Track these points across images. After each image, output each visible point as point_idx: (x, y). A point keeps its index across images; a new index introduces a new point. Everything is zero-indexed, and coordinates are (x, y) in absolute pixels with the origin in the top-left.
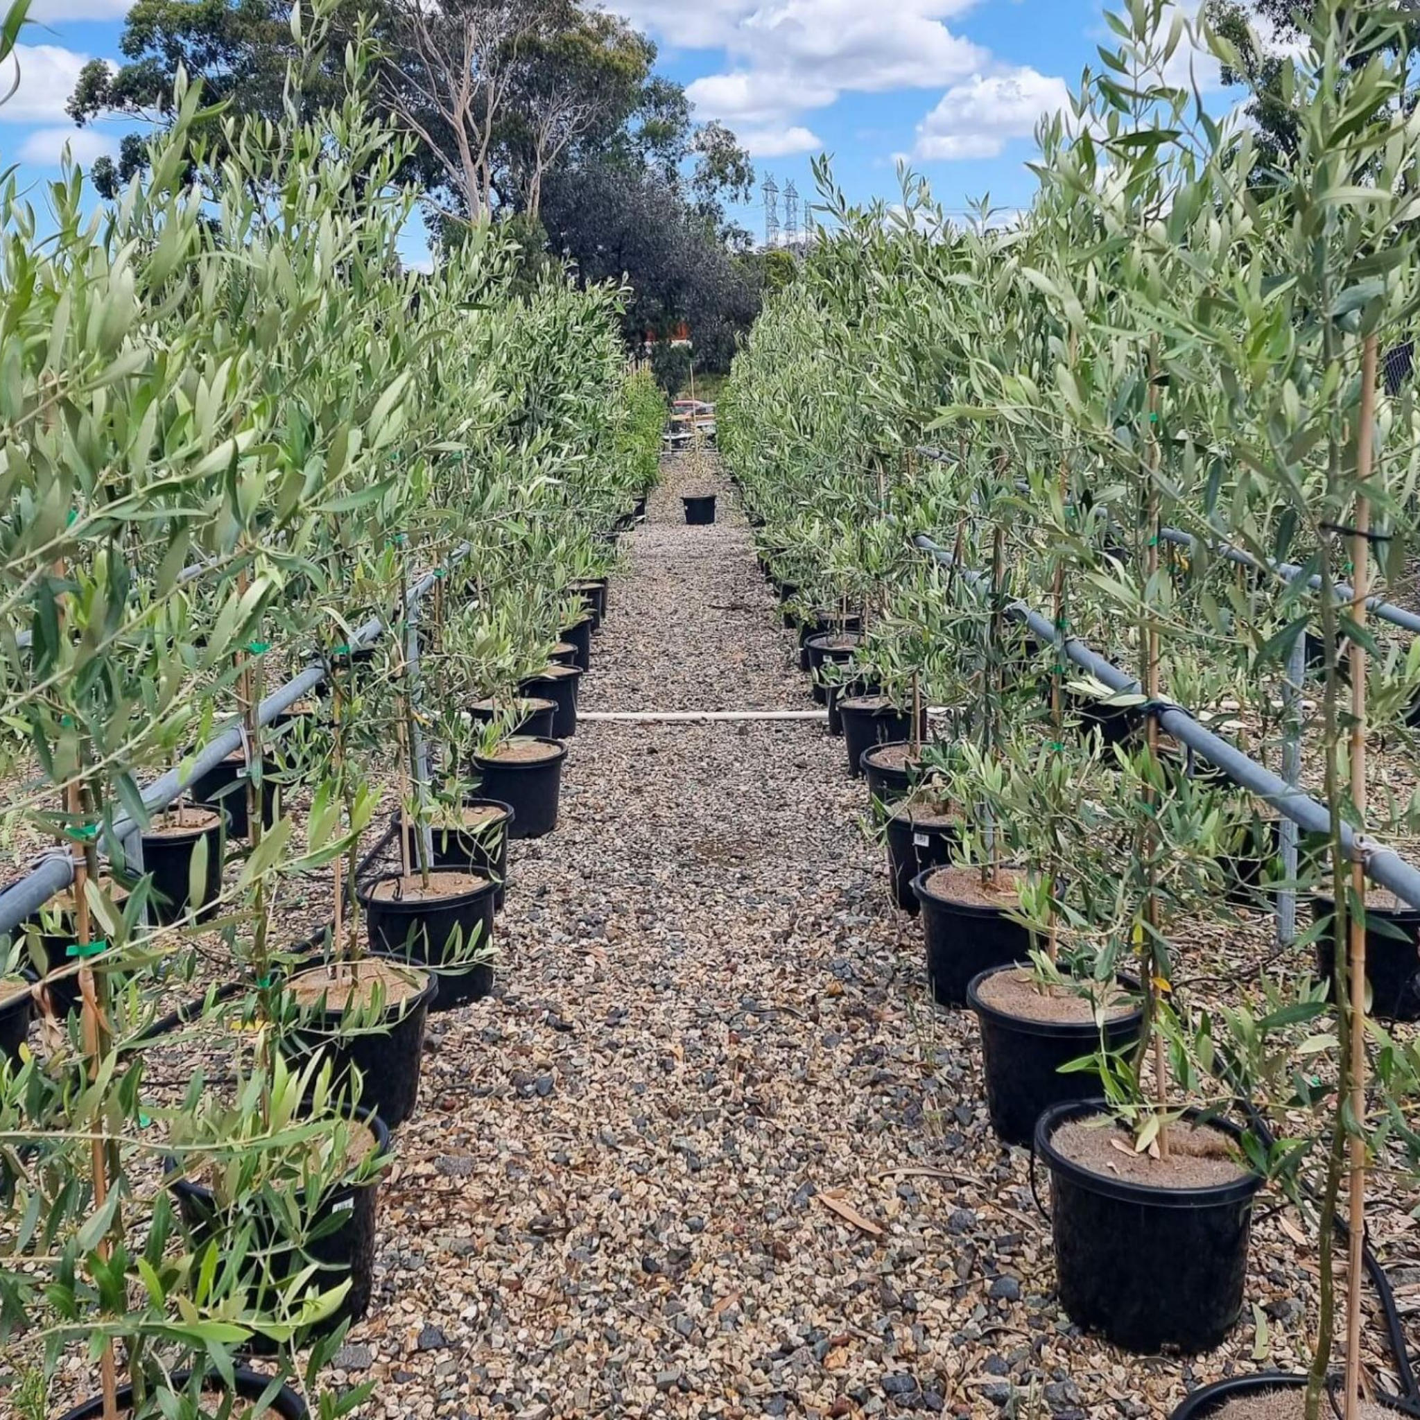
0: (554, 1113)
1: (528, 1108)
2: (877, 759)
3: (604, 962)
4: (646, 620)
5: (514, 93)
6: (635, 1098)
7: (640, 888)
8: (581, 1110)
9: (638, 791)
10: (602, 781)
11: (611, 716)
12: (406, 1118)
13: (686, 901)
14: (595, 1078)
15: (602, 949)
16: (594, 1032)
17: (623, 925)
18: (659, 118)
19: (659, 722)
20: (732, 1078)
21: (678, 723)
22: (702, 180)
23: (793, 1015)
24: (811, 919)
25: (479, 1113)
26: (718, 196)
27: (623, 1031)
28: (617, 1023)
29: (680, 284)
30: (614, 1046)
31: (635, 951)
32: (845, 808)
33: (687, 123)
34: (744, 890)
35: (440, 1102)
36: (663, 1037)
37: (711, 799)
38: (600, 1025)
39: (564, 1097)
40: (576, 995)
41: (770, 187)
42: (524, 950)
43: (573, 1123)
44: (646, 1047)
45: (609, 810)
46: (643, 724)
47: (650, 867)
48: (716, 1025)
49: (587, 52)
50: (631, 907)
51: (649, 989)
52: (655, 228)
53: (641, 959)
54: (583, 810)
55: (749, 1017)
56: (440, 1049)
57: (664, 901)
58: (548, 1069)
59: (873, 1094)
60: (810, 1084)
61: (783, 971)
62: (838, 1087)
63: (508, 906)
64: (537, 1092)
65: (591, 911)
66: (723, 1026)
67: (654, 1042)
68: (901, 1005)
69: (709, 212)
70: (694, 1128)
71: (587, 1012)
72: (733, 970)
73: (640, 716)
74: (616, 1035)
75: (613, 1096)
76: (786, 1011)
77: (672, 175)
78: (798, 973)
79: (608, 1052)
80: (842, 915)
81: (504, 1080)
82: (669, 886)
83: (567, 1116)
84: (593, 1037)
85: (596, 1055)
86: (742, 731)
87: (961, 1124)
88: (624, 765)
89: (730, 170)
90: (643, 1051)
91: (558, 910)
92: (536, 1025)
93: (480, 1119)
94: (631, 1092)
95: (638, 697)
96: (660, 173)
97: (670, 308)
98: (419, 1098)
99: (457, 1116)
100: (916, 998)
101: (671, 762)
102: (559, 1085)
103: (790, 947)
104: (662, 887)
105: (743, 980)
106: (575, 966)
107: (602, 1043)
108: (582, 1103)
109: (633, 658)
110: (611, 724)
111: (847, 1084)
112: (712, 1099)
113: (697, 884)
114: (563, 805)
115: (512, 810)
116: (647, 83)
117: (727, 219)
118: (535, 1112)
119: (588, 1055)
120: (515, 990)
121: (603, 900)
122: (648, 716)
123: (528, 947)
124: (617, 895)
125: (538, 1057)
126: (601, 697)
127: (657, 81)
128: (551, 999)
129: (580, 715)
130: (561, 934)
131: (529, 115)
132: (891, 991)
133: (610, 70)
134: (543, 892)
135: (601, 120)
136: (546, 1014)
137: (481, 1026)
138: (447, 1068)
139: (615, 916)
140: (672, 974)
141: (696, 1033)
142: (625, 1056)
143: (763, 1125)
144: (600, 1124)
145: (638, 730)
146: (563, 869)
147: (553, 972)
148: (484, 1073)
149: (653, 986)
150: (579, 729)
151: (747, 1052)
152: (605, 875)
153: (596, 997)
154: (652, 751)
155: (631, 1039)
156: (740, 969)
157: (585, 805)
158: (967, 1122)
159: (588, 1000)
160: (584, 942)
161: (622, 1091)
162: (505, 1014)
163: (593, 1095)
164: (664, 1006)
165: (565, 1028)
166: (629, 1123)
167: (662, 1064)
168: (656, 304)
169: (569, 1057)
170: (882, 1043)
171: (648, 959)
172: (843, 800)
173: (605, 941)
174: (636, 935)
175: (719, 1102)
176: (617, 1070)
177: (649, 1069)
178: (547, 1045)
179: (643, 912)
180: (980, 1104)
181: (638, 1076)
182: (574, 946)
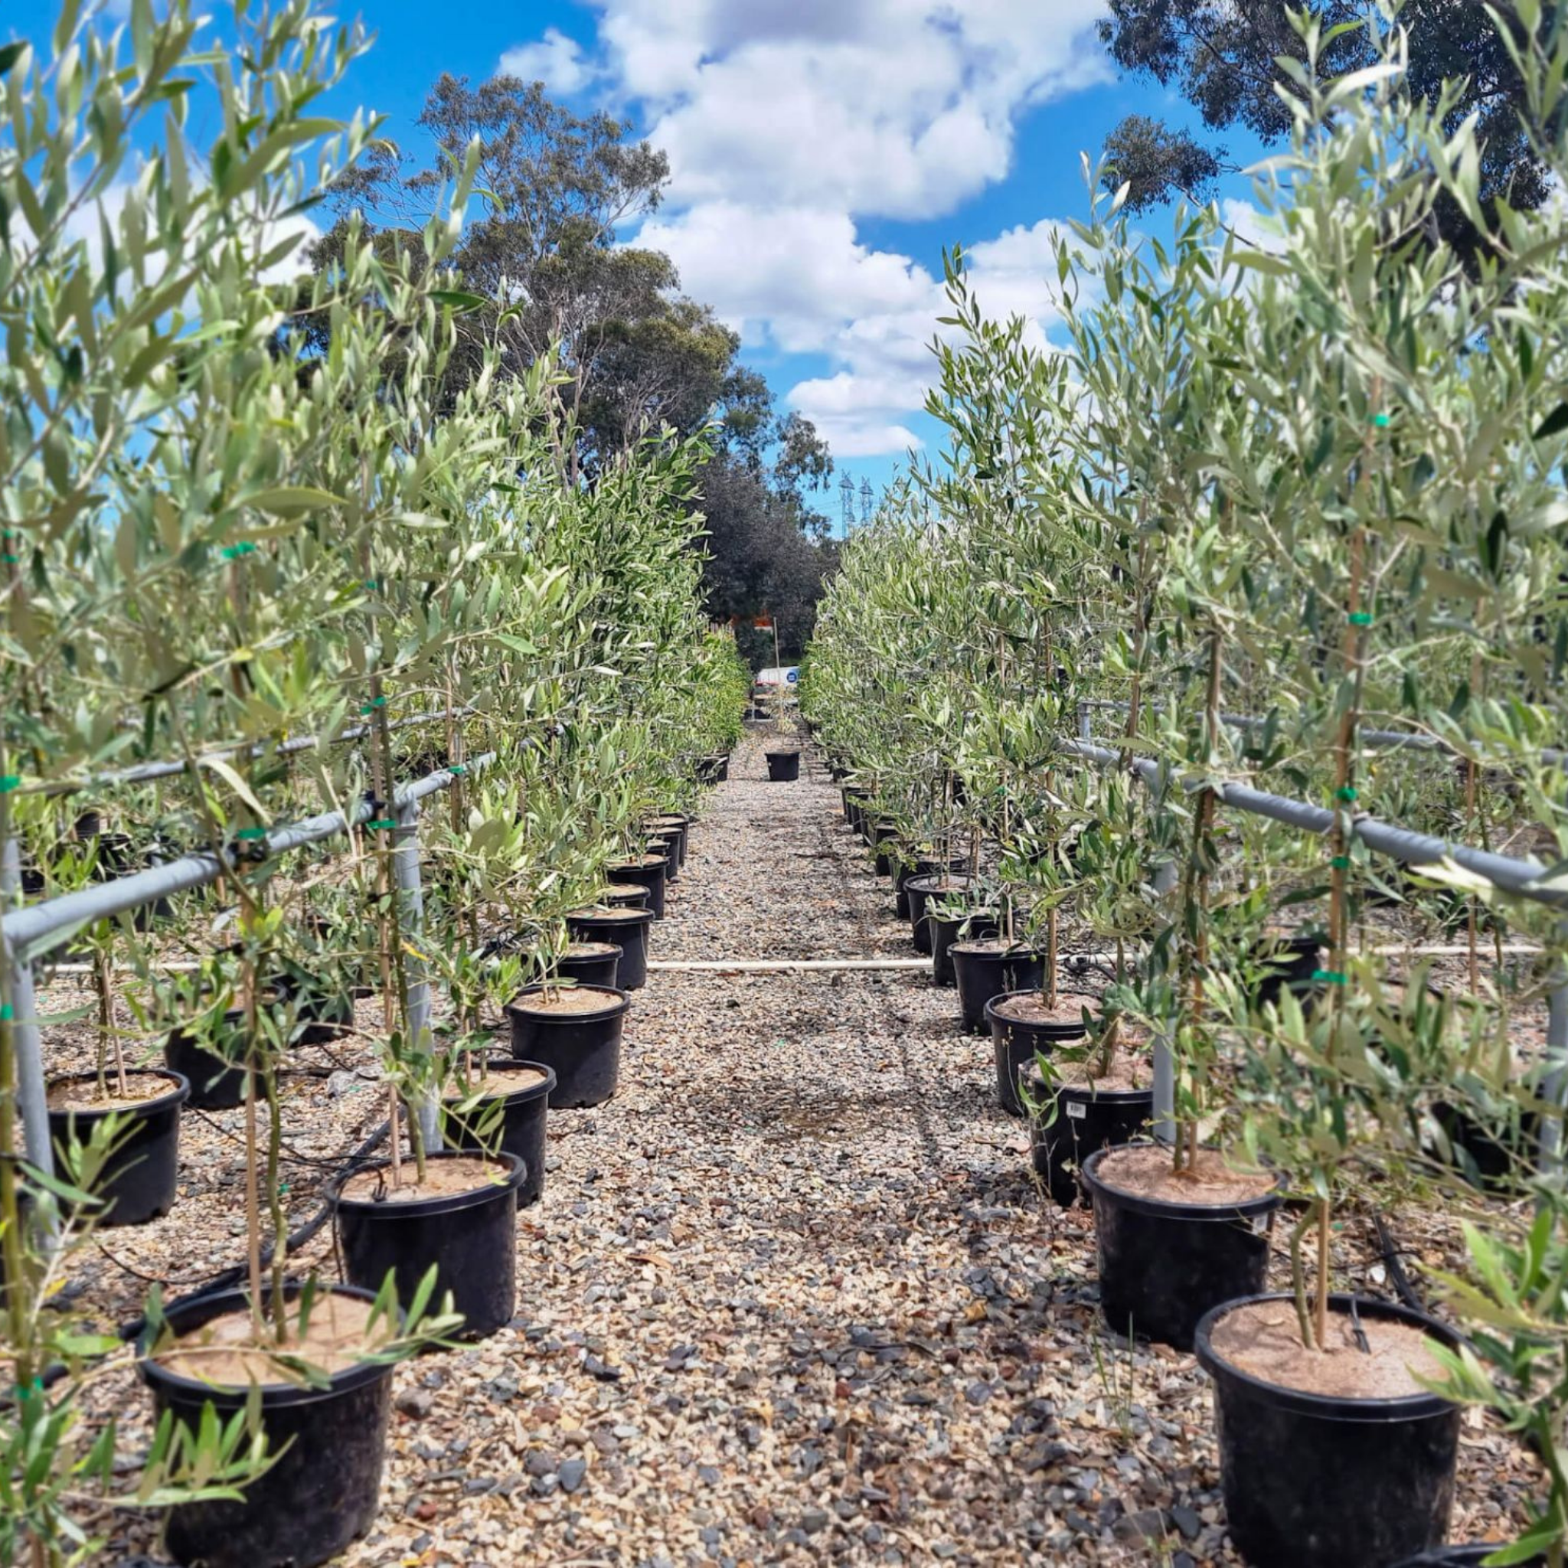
0: (584, 1522)
1: (543, 1514)
2: (1005, 1009)
3: (666, 1274)
4: (725, 868)
5: (600, 377)
6: (704, 1494)
7: (716, 1171)
8: (623, 1513)
9: (717, 1049)
10: (674, 1039)
11: (686, 966)
12: (358, 1536)
13: (775, 1187)
14: (648, 1458)
15: (664, 1255)
16: (650, 1384)
17: (694, 1220)
18: (741, 407)
19: (741, 972)
20: (843, 1456)
21: (761, 973)
22: (783, 468)
23: (923, 1352)
24: (934, 1212)
25: (470, 1526)
26: (798, 485)
27: (690, 1380)
28: (682, 1368)
29: (763, 567)
30: (676, 1405)
31: (708, 1258)
32: (962, 1069)
33: (769, 414)
34: (846, 1173)
35: (416, 1506)
36: (745, 1387)
37: (803, 1059)
38: (658, 1370)
39: (601, 1495)
40: (627, 1324)
41: (846, 484)
42: (562, 1257)
43: (611, 1540)
44: (721, 1404)
45: (681, 1073)
46: (724, 974)
47: (728, 1142)
48: (817, 1369)
49: (672, 338)
50: (705, 1197)
51: (727, 1315)
52: (737, 513)
53: (717, 1268)
54: (649, 1073)
55: (863, 1357)
56: (428, 1414)
57: (747, 1187)
58: (579, 1446)
59: (1048, 1484)
60: (954, 1463)
61: (904, 1286)
62: (996, 1472)
63: (547, 1196)
64: (561, 1486)
65: (653, 1202)
66: (828, 1371)
67: (732, 1397)
68: (1069, 1338)
69: (791, 499)
70: (790, 1547)
71: (641, 1352)
72: (837, 1284)
73: (719, 965)
74: (680, 1385)
75: (672, 1490)
76: (912, 1346)
77: (754, 463)
78: (925, 1287)
79: (668, 1416)
80: (975, 1206)
81: (515, 1464)
82: (752, 1166)
83: (602, 1527)
84: (649, 1391)
85: (652, 1421)
86: (835, 981)
87: (1184, 1536)
88: (701, 1020)
89: (808, 459)
90: (716, 1411)
91: (613, 1200)
92: (570, 1372)
93: (470, 1536)
94: (699, 1482)
95: (717, 945)
96: (744, 462)
97: (753, 592)
98: (384, 1498)
99: (438, 1530)
100: (1085, 1326)
101: (755, 1017)
102: (594, 1471)
103: (910, 1250)
104: (745, 1169)
105: (851, 1300)
106: (628, 1280)
107: (661, 1398)
108: (626, 1504)
109: (714, 905)
110: (689, 974)
111: (1009, 1466)
112: (816, 1492)
113: (788, 1164)
114: (625, 1068)
115: (552, 1073)
116: (730, 373)
117: (806, 506)
118: (554, 1522)
119: (638, 1420)
120: (545, 1316)
121: (669, 1186)
122: (729, 965)
123: (568, 1253)
124: (687, 1179)
125: (568, 1425)
126: (675, 946)
127: (740, 371)
128: (592, 1331)
129: (650, 965)
130: (613, 1235)
131: (618, 401)
132: (1051, 1315)
133: (694, 355)
134: (594, 1177)
135: (686, 407)
136: (583, 1354)
137: (491, 1374)
138: (436, 1446)
139: (683, 1208)
140: (756, 1289)
141: (789, 1383)
142: (691, 1420)
143: (892, 1538)
144: (651, 1540)
145: (718, 981)
146: (621, 1145)
147: (597, 1290)
148: (487, 1454)
149: (732, 1309)
150: (649, 981)
151: (861, 1412)
152: (673, 1153)
153: (654, 1326)
154: (733, 1005)
155: (699, 1393)
156: (847, 1283)
157: (652, 1067)
158: (1192, 1532)
159: (644, 1333)
160: (641, 1245)
161: (686, 1479)
162: (528, 1356)
163: (642, 1488)
164: (746, 1340)
165: (608, 1377)
166: (692, 1539)
167: (743, 1434)
168: (740, 587)
169: (612, 1424)
170: (1048, 1397)
171: (726, 1269)
172: (959, 1060)
173: (669, 1244)
174: (710, 1234)
175: (825, 1498)
176: (679, 1443)
177: (723, 1443)
178: (583, 1404)
179: (721, 1203)
180: (1204, 1499)
181: (710, 1455)
182: (629, 1251)
